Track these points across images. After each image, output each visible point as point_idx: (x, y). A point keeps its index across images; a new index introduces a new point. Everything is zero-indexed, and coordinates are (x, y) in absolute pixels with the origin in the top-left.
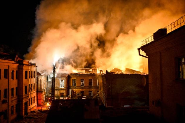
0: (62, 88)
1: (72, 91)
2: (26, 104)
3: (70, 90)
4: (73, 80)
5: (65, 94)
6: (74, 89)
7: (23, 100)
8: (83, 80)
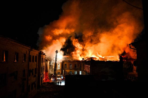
0: (59, 69)
1: (65, 71)
2: (42, 78)
3: (64, 70)
4: (65, 64)
5: (61, 73)
6: (66, 70)
7: (40, 76)
8: (71, 64)
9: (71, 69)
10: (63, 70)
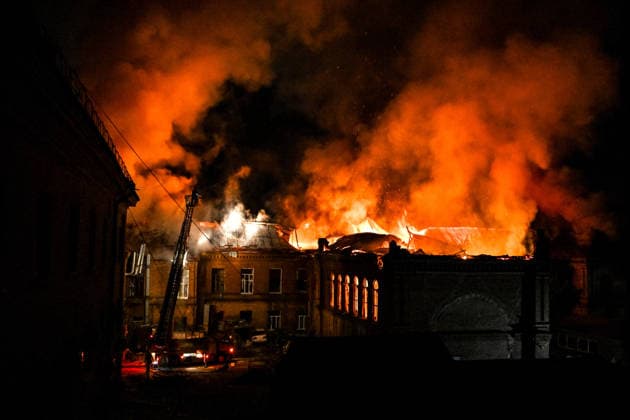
0: (186, 298)
1: (212, 309)
4: (213, 270)
5: (190, 322)
6: (218, 304)
8: (250, 272)
9: (246, 300)
10: (206, 302)
